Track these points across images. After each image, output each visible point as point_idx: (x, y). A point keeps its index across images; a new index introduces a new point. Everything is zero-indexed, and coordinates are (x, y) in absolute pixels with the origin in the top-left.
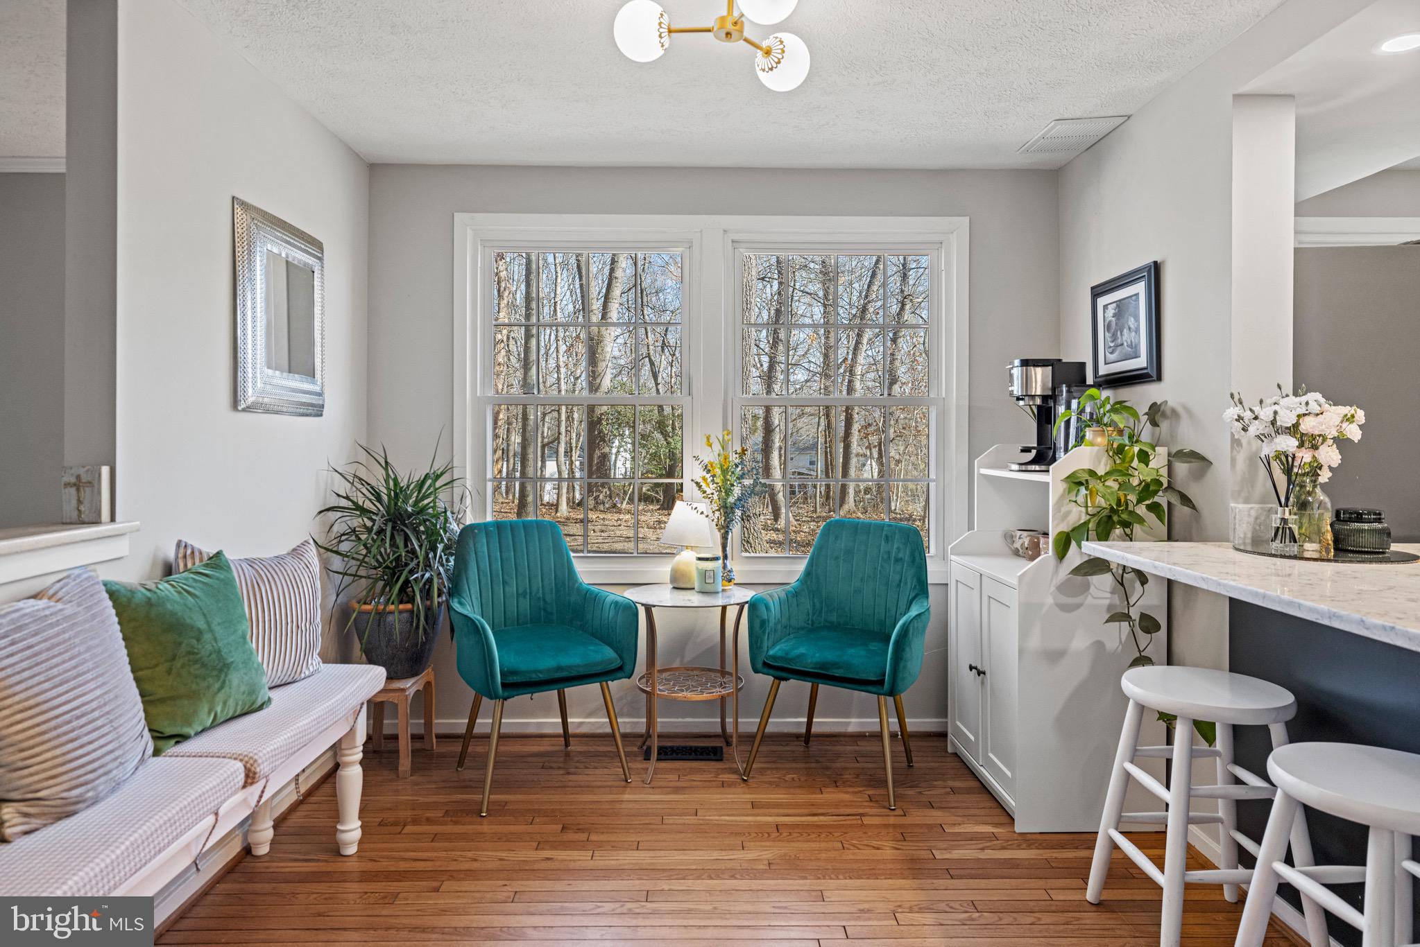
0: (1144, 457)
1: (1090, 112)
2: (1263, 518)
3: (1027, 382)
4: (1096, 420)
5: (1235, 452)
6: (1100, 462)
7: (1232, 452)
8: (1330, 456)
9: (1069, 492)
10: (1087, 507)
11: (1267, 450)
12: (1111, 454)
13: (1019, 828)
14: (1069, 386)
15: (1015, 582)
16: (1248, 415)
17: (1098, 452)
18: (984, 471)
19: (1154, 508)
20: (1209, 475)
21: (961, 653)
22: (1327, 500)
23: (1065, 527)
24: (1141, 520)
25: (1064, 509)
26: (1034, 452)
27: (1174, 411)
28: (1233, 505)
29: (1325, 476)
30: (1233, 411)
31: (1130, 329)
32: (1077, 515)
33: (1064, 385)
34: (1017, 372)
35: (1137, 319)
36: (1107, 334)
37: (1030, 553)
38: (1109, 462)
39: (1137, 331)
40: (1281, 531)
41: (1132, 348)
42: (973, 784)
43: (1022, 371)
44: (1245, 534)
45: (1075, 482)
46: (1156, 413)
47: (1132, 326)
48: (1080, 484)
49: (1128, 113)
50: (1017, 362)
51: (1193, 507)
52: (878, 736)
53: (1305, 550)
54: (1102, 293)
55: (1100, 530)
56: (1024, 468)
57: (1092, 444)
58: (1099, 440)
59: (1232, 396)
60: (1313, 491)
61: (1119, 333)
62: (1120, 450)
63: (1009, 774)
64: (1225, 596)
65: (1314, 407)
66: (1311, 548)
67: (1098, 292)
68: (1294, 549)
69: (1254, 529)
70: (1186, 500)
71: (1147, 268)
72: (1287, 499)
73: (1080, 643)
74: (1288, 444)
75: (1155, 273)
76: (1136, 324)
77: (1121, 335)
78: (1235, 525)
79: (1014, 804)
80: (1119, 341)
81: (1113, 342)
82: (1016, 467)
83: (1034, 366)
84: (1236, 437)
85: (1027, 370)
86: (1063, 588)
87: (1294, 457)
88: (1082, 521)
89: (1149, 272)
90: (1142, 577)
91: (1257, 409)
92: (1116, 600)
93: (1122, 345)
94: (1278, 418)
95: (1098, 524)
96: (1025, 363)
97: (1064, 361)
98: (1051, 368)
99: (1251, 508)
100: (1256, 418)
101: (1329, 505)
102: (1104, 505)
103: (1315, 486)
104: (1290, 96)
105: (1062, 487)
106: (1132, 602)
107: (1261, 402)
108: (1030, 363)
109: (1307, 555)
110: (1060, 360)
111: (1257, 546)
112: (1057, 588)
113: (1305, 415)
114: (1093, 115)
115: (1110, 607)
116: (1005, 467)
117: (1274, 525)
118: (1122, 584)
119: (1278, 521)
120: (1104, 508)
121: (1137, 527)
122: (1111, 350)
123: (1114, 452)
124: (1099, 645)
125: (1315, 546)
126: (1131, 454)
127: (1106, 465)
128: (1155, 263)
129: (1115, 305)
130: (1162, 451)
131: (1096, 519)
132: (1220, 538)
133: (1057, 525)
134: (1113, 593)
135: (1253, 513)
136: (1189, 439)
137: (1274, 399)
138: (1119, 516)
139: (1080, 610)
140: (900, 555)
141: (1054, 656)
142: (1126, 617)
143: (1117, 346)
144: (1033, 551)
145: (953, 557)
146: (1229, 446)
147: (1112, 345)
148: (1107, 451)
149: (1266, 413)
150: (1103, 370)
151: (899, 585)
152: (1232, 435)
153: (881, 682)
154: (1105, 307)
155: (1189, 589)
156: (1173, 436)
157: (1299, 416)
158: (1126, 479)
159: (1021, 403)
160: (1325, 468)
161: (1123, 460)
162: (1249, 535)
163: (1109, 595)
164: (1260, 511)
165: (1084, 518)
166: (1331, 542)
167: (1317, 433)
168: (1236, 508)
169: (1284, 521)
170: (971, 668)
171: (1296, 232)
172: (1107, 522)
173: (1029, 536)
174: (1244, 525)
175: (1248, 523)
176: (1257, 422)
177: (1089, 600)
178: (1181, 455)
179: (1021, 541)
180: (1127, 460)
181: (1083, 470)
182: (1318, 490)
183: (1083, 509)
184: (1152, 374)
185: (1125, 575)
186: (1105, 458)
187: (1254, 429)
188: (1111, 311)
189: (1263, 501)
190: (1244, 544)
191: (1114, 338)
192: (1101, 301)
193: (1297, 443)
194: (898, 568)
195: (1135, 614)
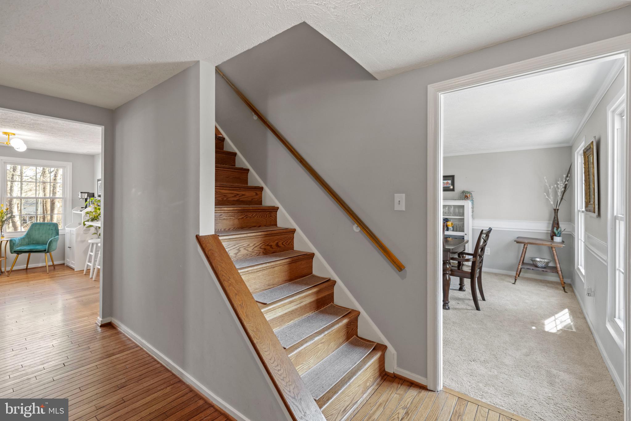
3: (82, 196)
4: (93, 203)
10: (89, 217)
13: (75, 271)
15: (76, 230)
18: (73, 212)
21: (67, 244)
25: (85, 217)
26: (84, 208)
32: (87, 218)
34: (80, 194)
36: (99, 188)
45: (87, 213)
50: (80, 192)
52: (46, 266)
55: (91, 220)
63: (74, 263)
79: (75, 267)
82: (79, 211)
86: (84, 230)
96: (81, 193)
98: (87, 193)
105: (85, 214)
108: (83, 193)
110: (89, 192)
118: (96, 229)
133: (84, 220)
134: (95, 230)
139: (88, 233)
140: (52, 228)
145: (66, 228)
151: (52, 234)
153: (45, 251)
159: (82, 199)
165: (89, 219)
170: (68, 247)
177: (90, 232)
181: (89, 211)
186: (93, 209)
192: (99, 182)
194: (52, 231)
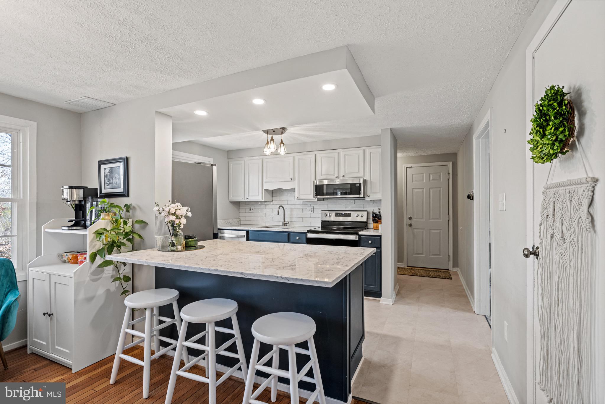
0: (125, 223)
1: (101, 99)
2: (164, 240)
3: (72, 195)
4: (104, 210)
5: (156, 221)
6: (108, 226)
7: (155, 220)
8: (184, 221)
9: (97, 238)
10: (103, 242)
11: (167, 220)
12: (112, 222)
13: (74, 371)
14: (92, 197)
15: (72, 275)
16: (161, 209)
17: (107, 222)
18: (47, 230)
19: (129, 240)
20: (147, 228)
22: (182, 233)
23: (94, 250)
24: (124, 244)
25: (94, 244)
26: (74, 222)
27: (134, 207)
28: (156, 237)
29: (182, 227)
30: (156, 208)
31: (116, 178)
32: (99, 245)
33: (90, 197)
34: (66, 191)
35: (119, 175)
36: (105, 178)
37: (72, 261)
38: (112, 225)
39: (119, 179)
40: (171, 243)
41: (117, 185)
42: (46, 362)
43: (70, 191)
44: (160, 245)
45: (99, 234)
46: (128, 207)
47: (117, 177)
48: (101, 234)
49: (115, 104)
50: (66, 187)
51: (142, 238)
53: (178, 248)
54: (103, 164)
55: (109, 250)
56: (71, 228)
57: (104, 219)
58: (107, 217)
59: (156, 203)
60: (179, 231)
61: (111, 179)
62: (116, 221)
63: (68, 351)
64: (153, 266)
65: (179, 207)
66: (179, 248)
67: (101, 163)
68: (174, 248)
69: (162, 243)
70: (140, 236)
71: (124, 158)
72: (173, 234)
73: (101, 291)
74: (173, 218)
75: (126, 161)
76: (119, 177)
77: (112, 179)
78: (157, 243)
79: (72, 362)
80: (111, 182)
81: (108, 182)
82: (67, 228)
83: (75, 189)
84: (157, 216)
85: (72, 190)
86: (93, 273)
87: (174, 222)
88: (101, 248)
89: (124, 160)
90: (125, 264)
91: (164, 208)
92: (114, 273)
93: (113, 183)
94: (170, 211)
95: (108, 248)
96: (71, 187)
97: (88, 187)
98: (83, 190)
99: (161, 237)
100: (164, 210)
101: (183, 234)
102: (110, 241)
103: (179, 230)
104: (171, 116)
105: (93, 236)
106: (120, 273)
107: (165, 205)
108: (73, 187)
109: (179, 250)
110: (87, 187)
111: (163, 248)
112: (91, 274)
113: (177, 209)
114: (101, 100)
115: (112, 277)
116: (60, 228)
117: (169, 242)
118: (117, 267)
119: (170, 241)
120: (110, 242)
121: (122, 247)
122: (107, 184)
123: (114, 222)
124: (108, 291)
125: (181, 247)
126: (120, 222)
127: (110, 226)
128: (127, 157)
129: (109, 169)
130: (130, 220)
131: (107, 246)
132: (152, 247)
133: (91, 250)
135: (162, 239)
136: (140, 216)
137: (168, 204)
138: (116, 244)
139: (101, 279)
141: (89, 300)
142: (119, 278)
143: (110, 183)
144: (75, 261)
145: (29, 268)
146: (155, 218)
147: (108, 183)
148: (111, 221)
149: (167, 209)
150: (104, 191)
152: (156, 215)
154: (105, 169)
155: (140, 266)
156: (134, 215)
157: (176, 210)
158: (118, 231)
159: (69, 203)
160: (182, 224)
161: (117, 224)
162: (161, 245)
163: (112, 272)
164: (164, 238)
165: (102, 246)
166: (184, 245)
167: (180, 214)
168: (157, 238)
169: (172, 240)
170: (44, 314)
171: (172, 155)
172: (112, 246)
173: (71, 254)
174: (159, 243)
175: (160, 242)
176: (164, 212)
177: (104, 275)
178: (137, 222)
179: (67, 257)
180: (119, 224)
181: (101, 229)
182: (180, 231)
183: (102, 243)
184: (126, 194)
185: (118, 264)
186: (110, 224)
187: (163, 214)
188: (107, 171)
189: (164, 234)
190: (159, 248)
191: (109, 180)
192: (103, 167)
193: (175, 218)
195: (122, 276)
